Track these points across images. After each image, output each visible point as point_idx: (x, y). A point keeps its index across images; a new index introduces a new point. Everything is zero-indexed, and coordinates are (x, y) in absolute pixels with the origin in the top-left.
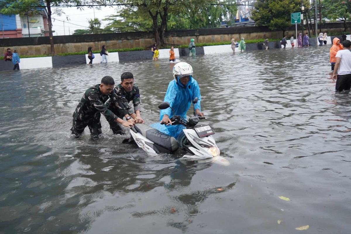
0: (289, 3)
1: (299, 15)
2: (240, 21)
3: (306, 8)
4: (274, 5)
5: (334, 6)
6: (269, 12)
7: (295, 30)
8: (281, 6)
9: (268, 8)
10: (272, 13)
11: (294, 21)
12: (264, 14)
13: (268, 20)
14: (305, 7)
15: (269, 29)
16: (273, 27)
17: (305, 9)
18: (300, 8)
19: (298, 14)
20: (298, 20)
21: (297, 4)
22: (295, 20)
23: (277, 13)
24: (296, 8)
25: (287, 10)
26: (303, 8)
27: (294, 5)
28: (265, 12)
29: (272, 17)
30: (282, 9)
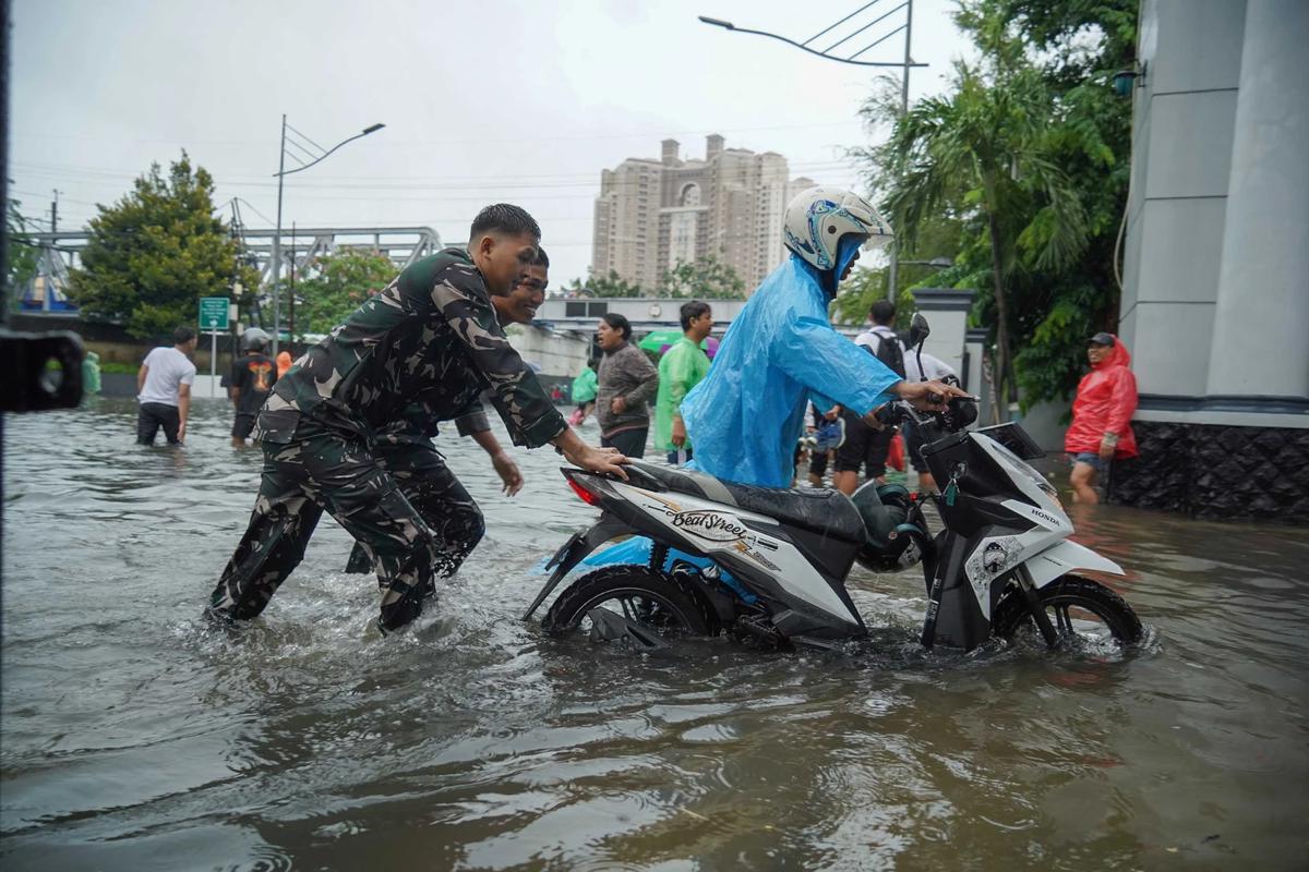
0: (196, 267)
1: (224, 306)
2: (46, 307)
3: (247, 290)
4: (147, 265)
5: (331, 301)
6: (128, 283)
7: (211, 350)
8: (170, 271)
9: (127, 269)
10: (139, 287)
11: (207, 321)
12: (109, 285)
13: (125, 306)
14: (244, 286)
15: (127, 335)
16: (139, 330)
17: (244, 292)
18: (230, 287)
19: (220, 301)
20: (221, 321)
21: (220, 275)
22: (212, 319)
23: (155, 289)
24: (218, 286)
25: (188, 286)
26: (238, 289)
27: (212, 274)
28: (116, 281)
29: (137, 299)
30: (170, 280)
